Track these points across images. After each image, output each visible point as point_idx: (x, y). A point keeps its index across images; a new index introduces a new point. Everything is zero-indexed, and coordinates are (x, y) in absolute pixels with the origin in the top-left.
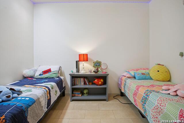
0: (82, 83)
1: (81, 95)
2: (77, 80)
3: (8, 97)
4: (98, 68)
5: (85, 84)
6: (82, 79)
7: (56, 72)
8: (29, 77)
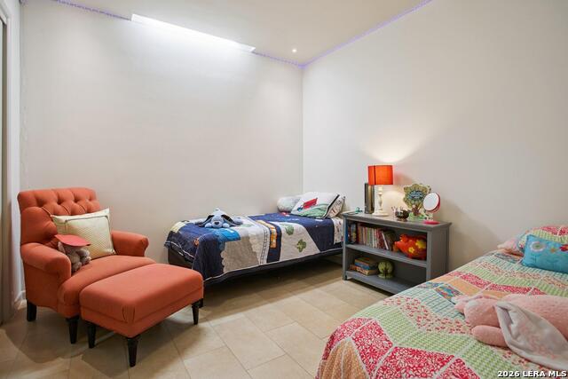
0: (375, 243)
1: (367, 272)
2: (364, 231)
3: (217, 223)
4: (417, 207)
5: (381, 245)
6: (374, 232)
7: (324, 206)
8: (286, 212)
